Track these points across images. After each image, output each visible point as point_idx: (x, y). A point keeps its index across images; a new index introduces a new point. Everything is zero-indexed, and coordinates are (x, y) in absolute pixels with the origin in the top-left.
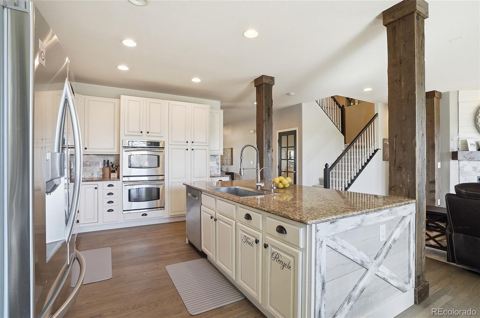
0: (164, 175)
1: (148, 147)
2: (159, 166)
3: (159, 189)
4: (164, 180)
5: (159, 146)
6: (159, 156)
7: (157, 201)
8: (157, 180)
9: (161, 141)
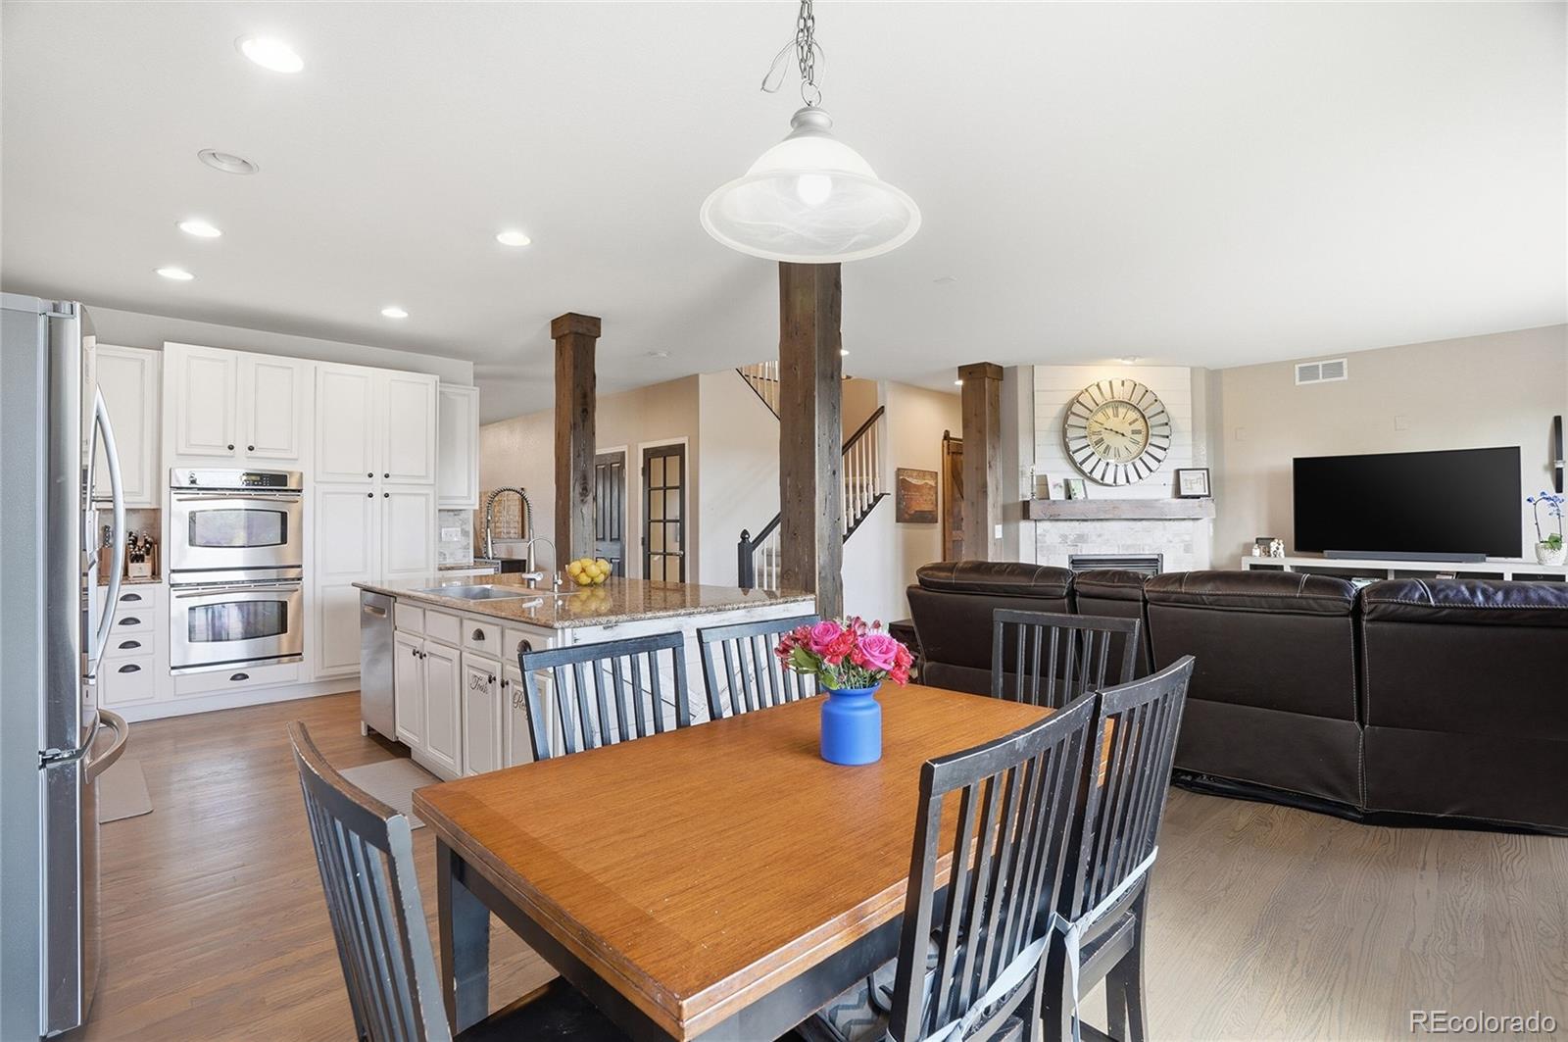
0: (299, 566)
1: (252, 490)
2: (284, 540)
3: (283, 605)
4: (300, 579)
5: (286, 485)
6: (284, 516)
7: (279, 639)
8: (278, 580)
9: (290, 473)
